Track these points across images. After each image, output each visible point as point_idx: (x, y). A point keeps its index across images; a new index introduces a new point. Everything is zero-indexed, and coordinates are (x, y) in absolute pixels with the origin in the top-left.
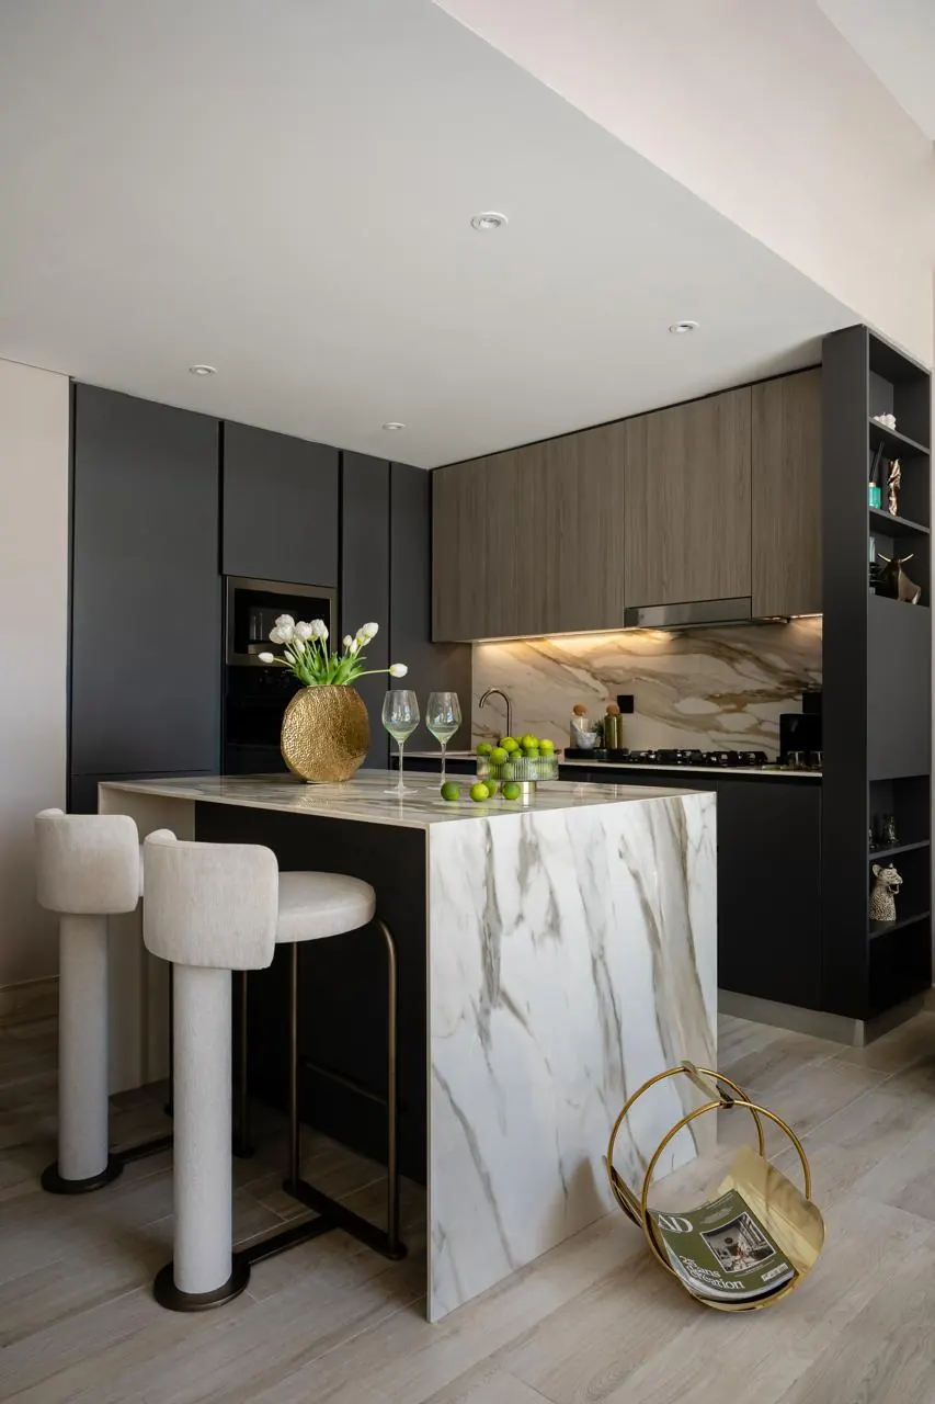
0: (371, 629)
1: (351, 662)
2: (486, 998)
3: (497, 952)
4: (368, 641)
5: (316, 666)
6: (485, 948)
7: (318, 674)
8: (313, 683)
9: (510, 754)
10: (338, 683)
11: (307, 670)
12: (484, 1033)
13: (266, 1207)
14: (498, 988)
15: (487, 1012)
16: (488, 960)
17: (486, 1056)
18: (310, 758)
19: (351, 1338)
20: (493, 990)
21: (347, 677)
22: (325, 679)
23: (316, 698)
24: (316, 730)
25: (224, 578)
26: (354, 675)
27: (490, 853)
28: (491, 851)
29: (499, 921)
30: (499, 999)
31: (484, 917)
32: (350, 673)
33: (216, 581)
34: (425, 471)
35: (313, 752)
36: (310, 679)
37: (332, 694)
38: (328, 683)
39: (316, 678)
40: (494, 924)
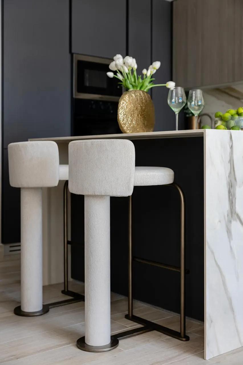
0: (157, 65)
1: (148, 80)
2: (230, 215)
3: (234, 194)
4: (155, 71)
5: (133, 80)
6: (229, 192)
7: (134, 84)
8: (131, 89)
9: (232, 116)
10: (142, 89)
11: (129, 82)
12: (229, 232)
13: (119, 323)
14: (235, 212)
15: (230, 222)
16: (231, 197)
17: (230, 242)
18: (130, 124)
19: (171, 362)
20: (232, 212)
21: (147, 86)
22: (137, 87)
23: (133, 95)
24: (133, 111)
25: (72, 54)
26: (150, 86)
27: (232, 147)
28: (232, 146)
29: (235, 179)
30: (235, 216)
31: (229, 177)
32: (148, 86)
33: (68, 56)
34: (168, 2)
35: (132, 121)
36: (130, 86)
37: (140, 94)
38: (138, 89)
39: (133, 86)
40: (233, 180)
